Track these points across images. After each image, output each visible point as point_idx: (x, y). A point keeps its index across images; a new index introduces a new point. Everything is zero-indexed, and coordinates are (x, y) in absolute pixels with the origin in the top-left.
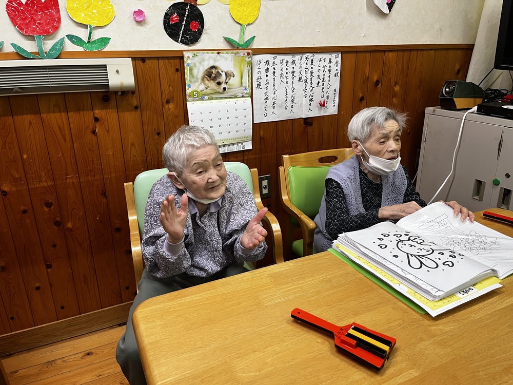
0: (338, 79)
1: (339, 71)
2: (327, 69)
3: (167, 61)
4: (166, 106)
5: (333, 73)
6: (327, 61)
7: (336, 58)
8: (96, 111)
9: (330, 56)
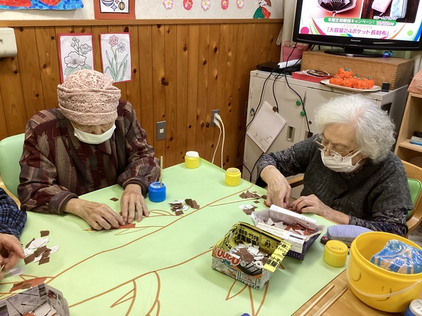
3: (43, 30)
4: (44, 70)
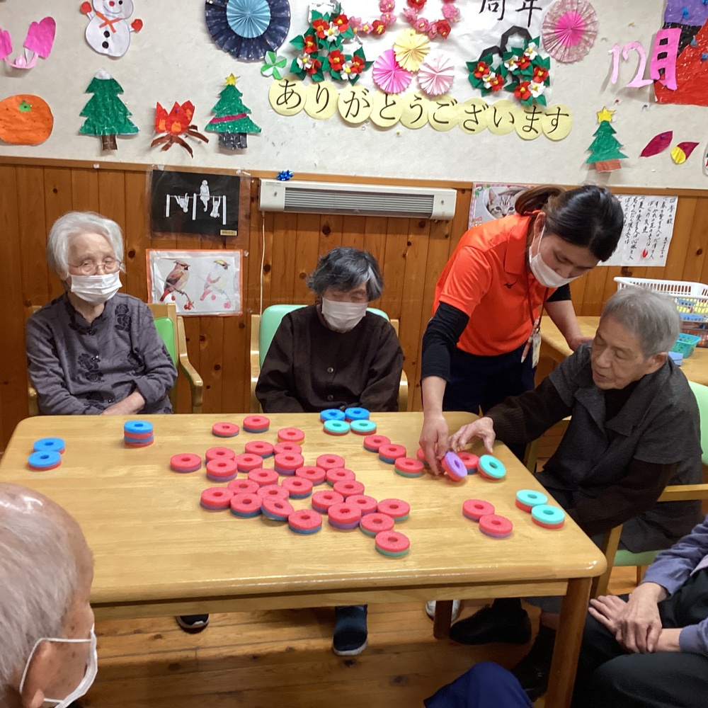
0: (671, 226)
1: (673, 217)
2: (658, 214)
5: (665, 218)
6: (660, 205)
7: (672, 203)
8: (411, 236)
9: (664, 200)
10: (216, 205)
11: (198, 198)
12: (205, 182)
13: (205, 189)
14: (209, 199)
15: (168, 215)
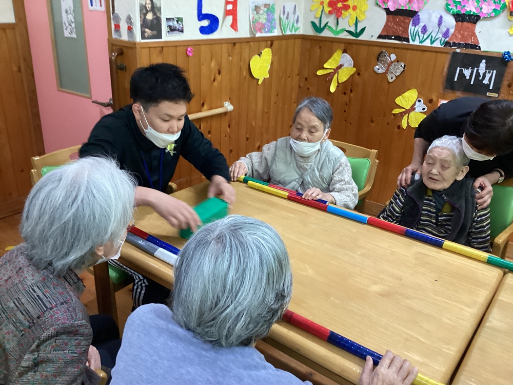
10: (488, 76)
11: (477, 70)
12: (484, 61)
13: (483, 65)
14: (484, 72)
15: (456, 80)
